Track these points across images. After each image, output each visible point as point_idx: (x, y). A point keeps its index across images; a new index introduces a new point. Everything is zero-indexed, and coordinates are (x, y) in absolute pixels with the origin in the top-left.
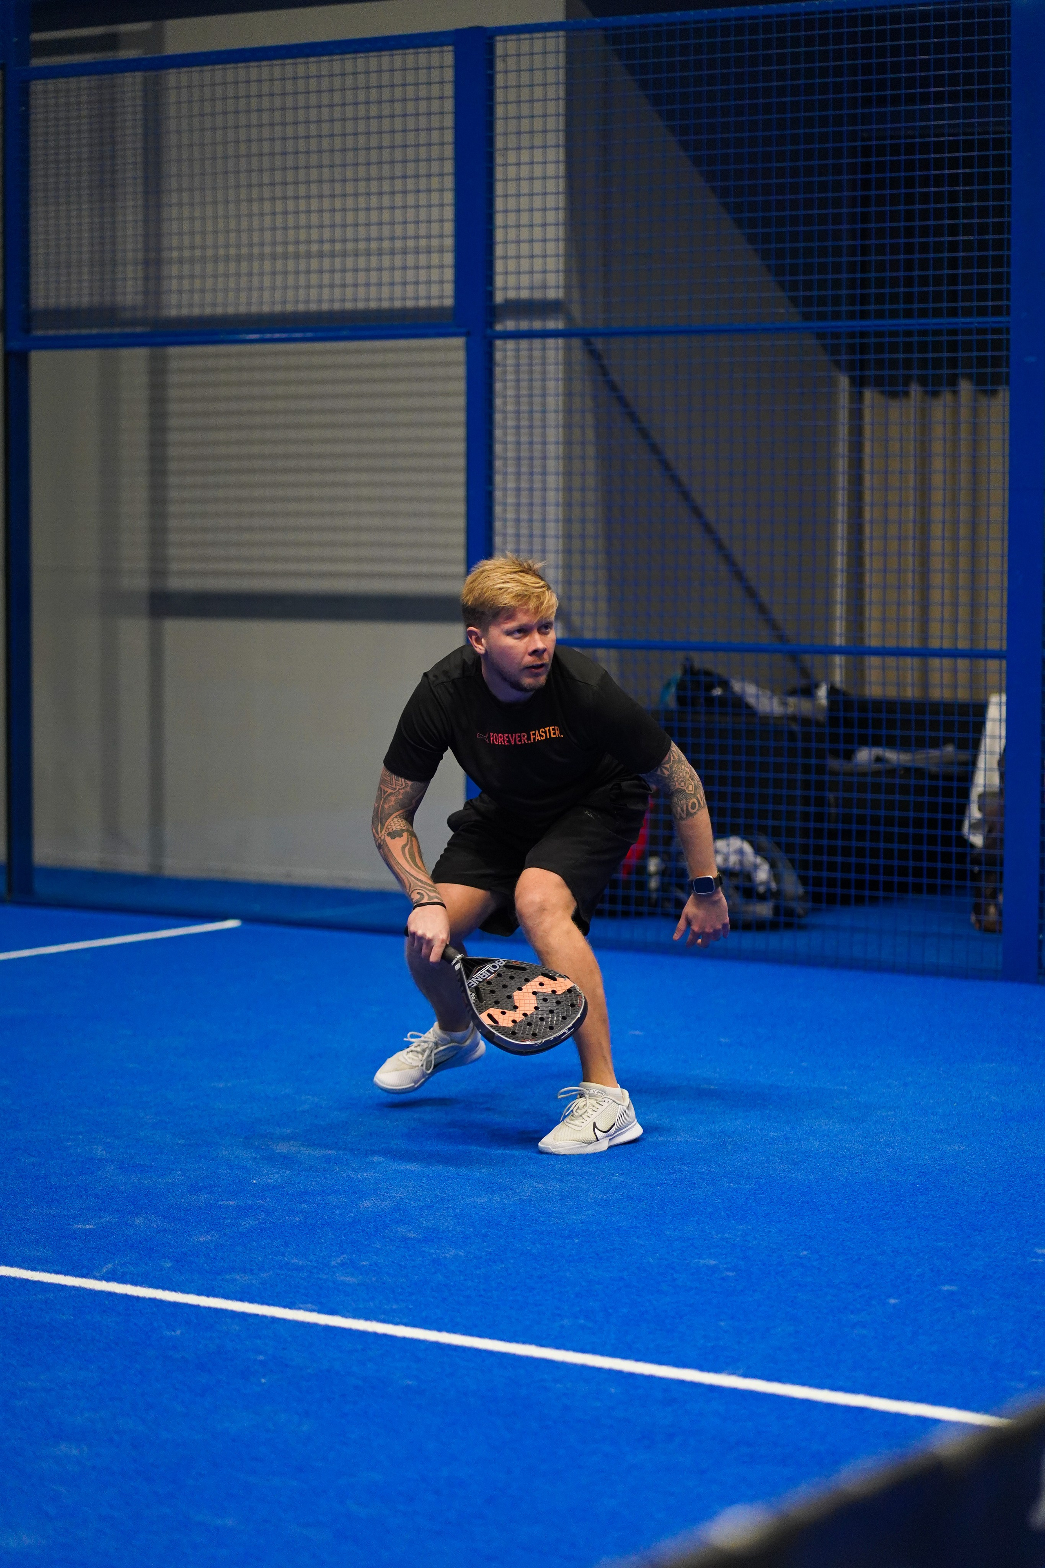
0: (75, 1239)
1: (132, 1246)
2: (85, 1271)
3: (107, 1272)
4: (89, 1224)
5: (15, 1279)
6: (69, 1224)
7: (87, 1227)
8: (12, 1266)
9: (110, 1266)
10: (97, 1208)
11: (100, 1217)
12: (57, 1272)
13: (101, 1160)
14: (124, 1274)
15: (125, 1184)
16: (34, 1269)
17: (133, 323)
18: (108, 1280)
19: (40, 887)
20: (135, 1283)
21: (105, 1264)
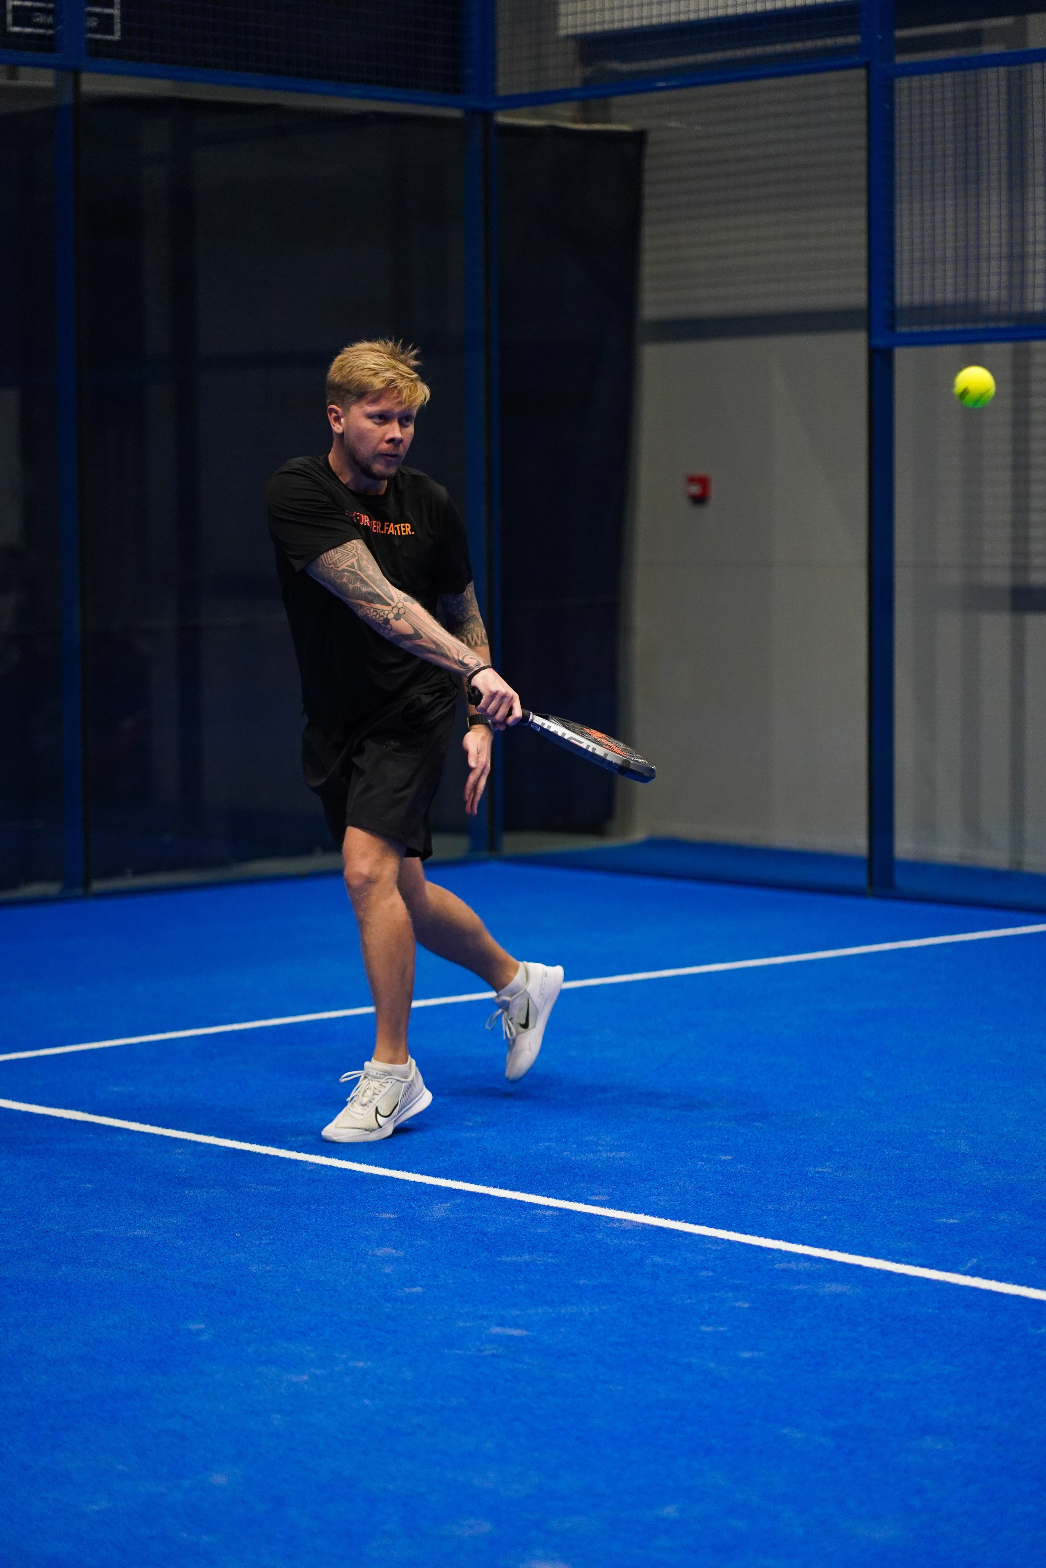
0: (940, 1233)
1: (996, 1242)
2: (949, 1265)
3: (972, 1267)
4: (953, 1219)
5: (879, 1270)
6: (933, 1218)
7: (952, 1221)
8: (877, 1257)
9: (975, 1261)
10: (961, 1203)
11: (964, 1212)
12: (922, 1266)
13: (964, 1155)
14: (988, 1269)
15: (988, 1180)
16: (898, 1262)
17: (998, 317)
18: (973, 1275)
19: (901, 881)
20: (1000, 1279)
21: (970, 1259)
